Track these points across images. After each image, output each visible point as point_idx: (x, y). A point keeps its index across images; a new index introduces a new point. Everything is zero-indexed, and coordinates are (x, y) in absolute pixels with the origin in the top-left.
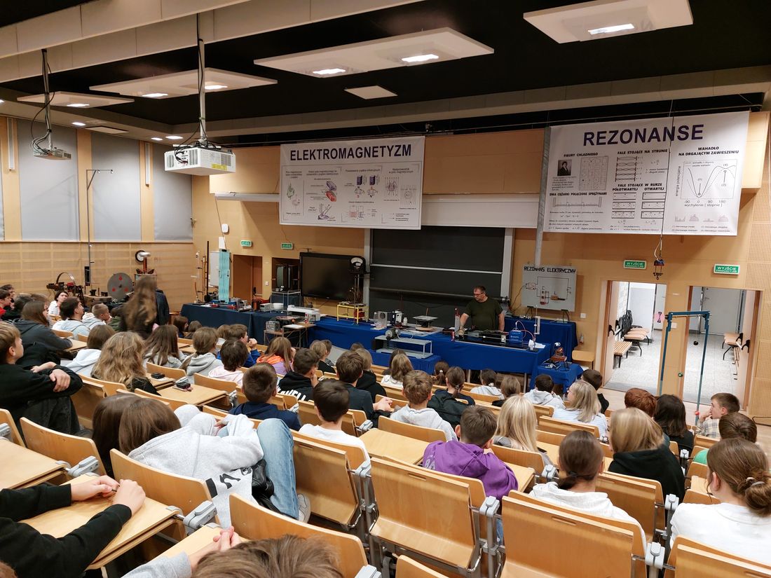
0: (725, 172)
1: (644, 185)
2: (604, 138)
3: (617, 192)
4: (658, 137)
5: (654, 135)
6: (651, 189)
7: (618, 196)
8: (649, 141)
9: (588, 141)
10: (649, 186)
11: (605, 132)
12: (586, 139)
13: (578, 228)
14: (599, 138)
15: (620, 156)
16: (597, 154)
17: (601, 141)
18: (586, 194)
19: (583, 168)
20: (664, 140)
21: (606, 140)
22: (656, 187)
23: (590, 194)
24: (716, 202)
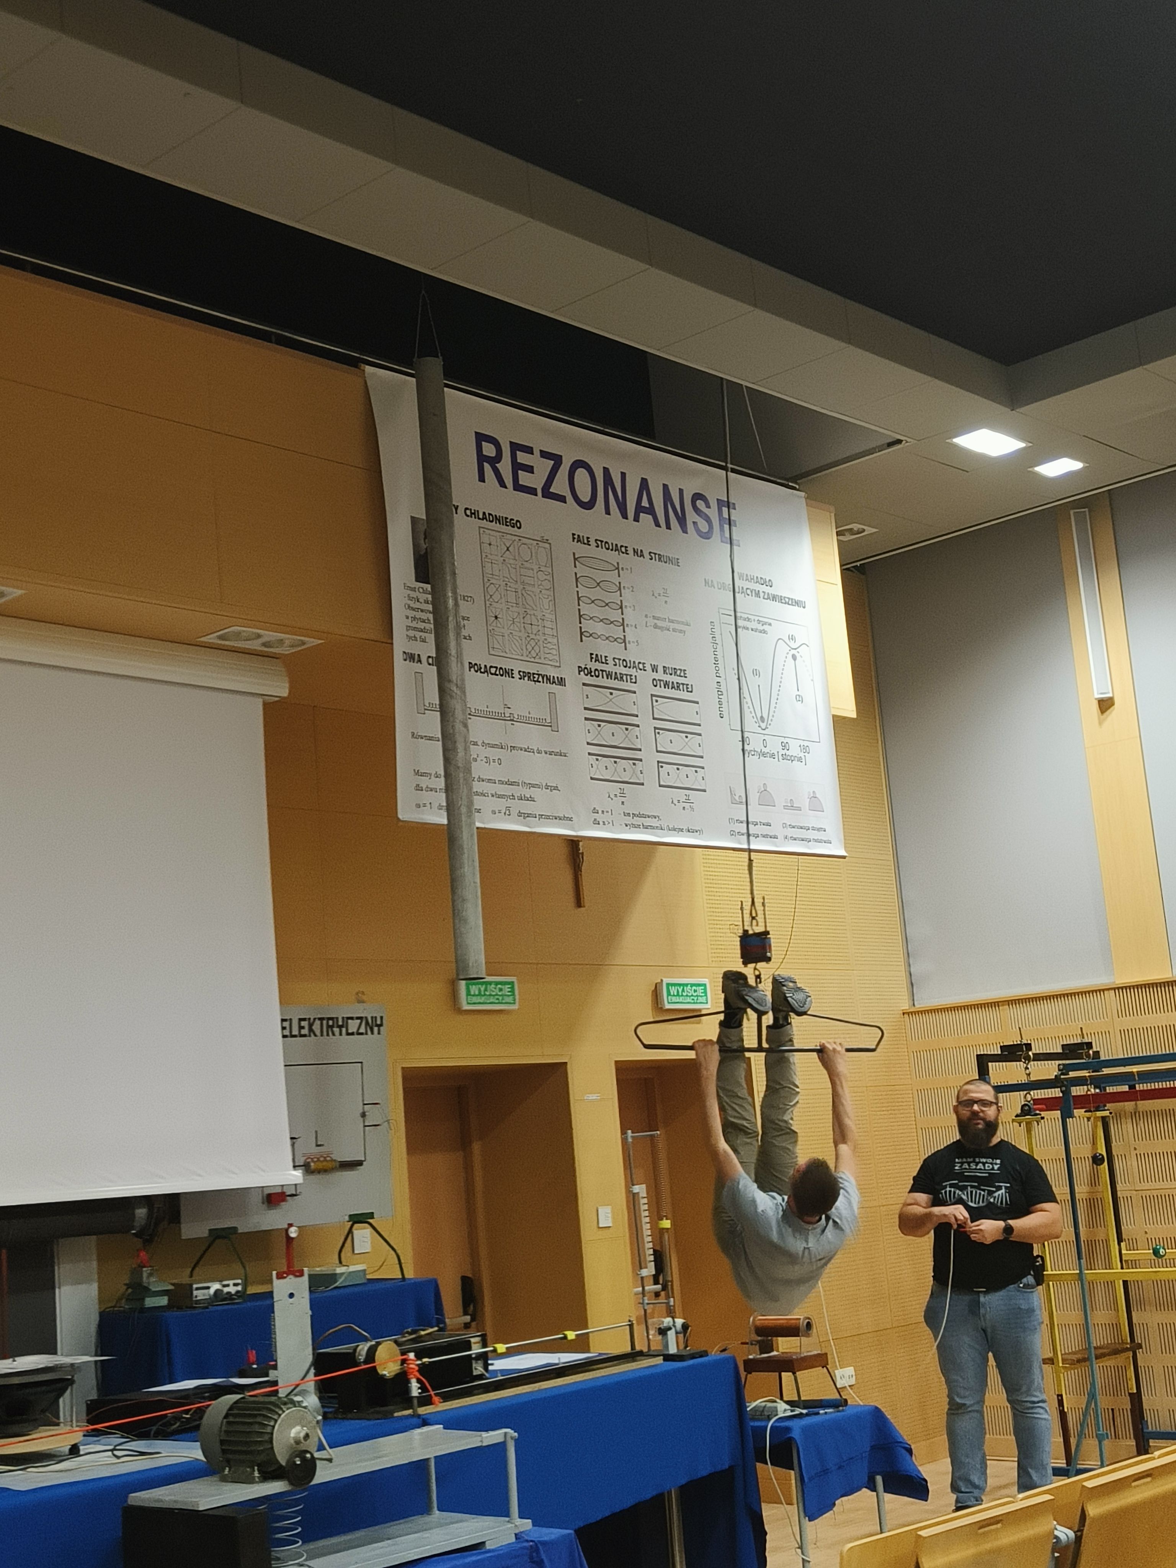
0: (794, 657)
1: (649, 668)
2: (530, 469)
3: (589, 680)
4: (651, 511)
5: (645, 503)
6: (666, 684)
7: (598, 698)
8: (636, 519)
9: (487, 466)
10: (660, 675)
11: (529, 450)
12: (482, 459)
13: (508, 812)
14: (517, 467)
15: (581, 550)
16: (517, 524)
17: (524, 478)
18: (508, 673)
19: (488, 569)
20: (668, 527)
21: (536, 480)
22: (675, 679)
23: (524, 675)
24: (794, 751)
